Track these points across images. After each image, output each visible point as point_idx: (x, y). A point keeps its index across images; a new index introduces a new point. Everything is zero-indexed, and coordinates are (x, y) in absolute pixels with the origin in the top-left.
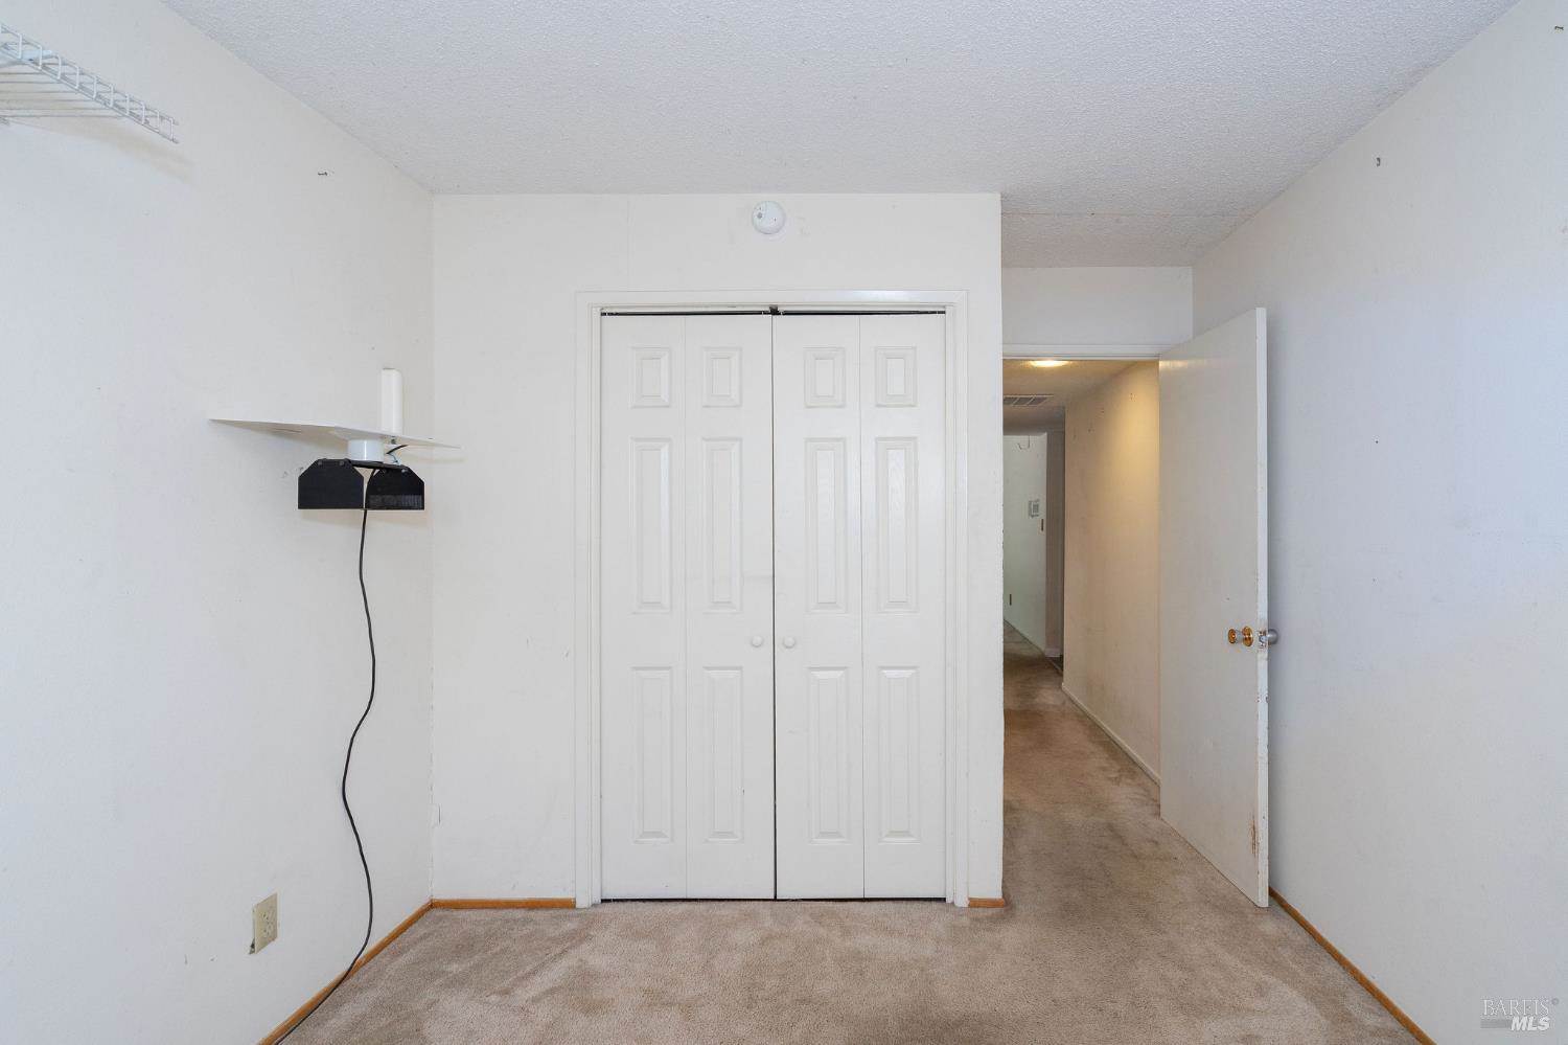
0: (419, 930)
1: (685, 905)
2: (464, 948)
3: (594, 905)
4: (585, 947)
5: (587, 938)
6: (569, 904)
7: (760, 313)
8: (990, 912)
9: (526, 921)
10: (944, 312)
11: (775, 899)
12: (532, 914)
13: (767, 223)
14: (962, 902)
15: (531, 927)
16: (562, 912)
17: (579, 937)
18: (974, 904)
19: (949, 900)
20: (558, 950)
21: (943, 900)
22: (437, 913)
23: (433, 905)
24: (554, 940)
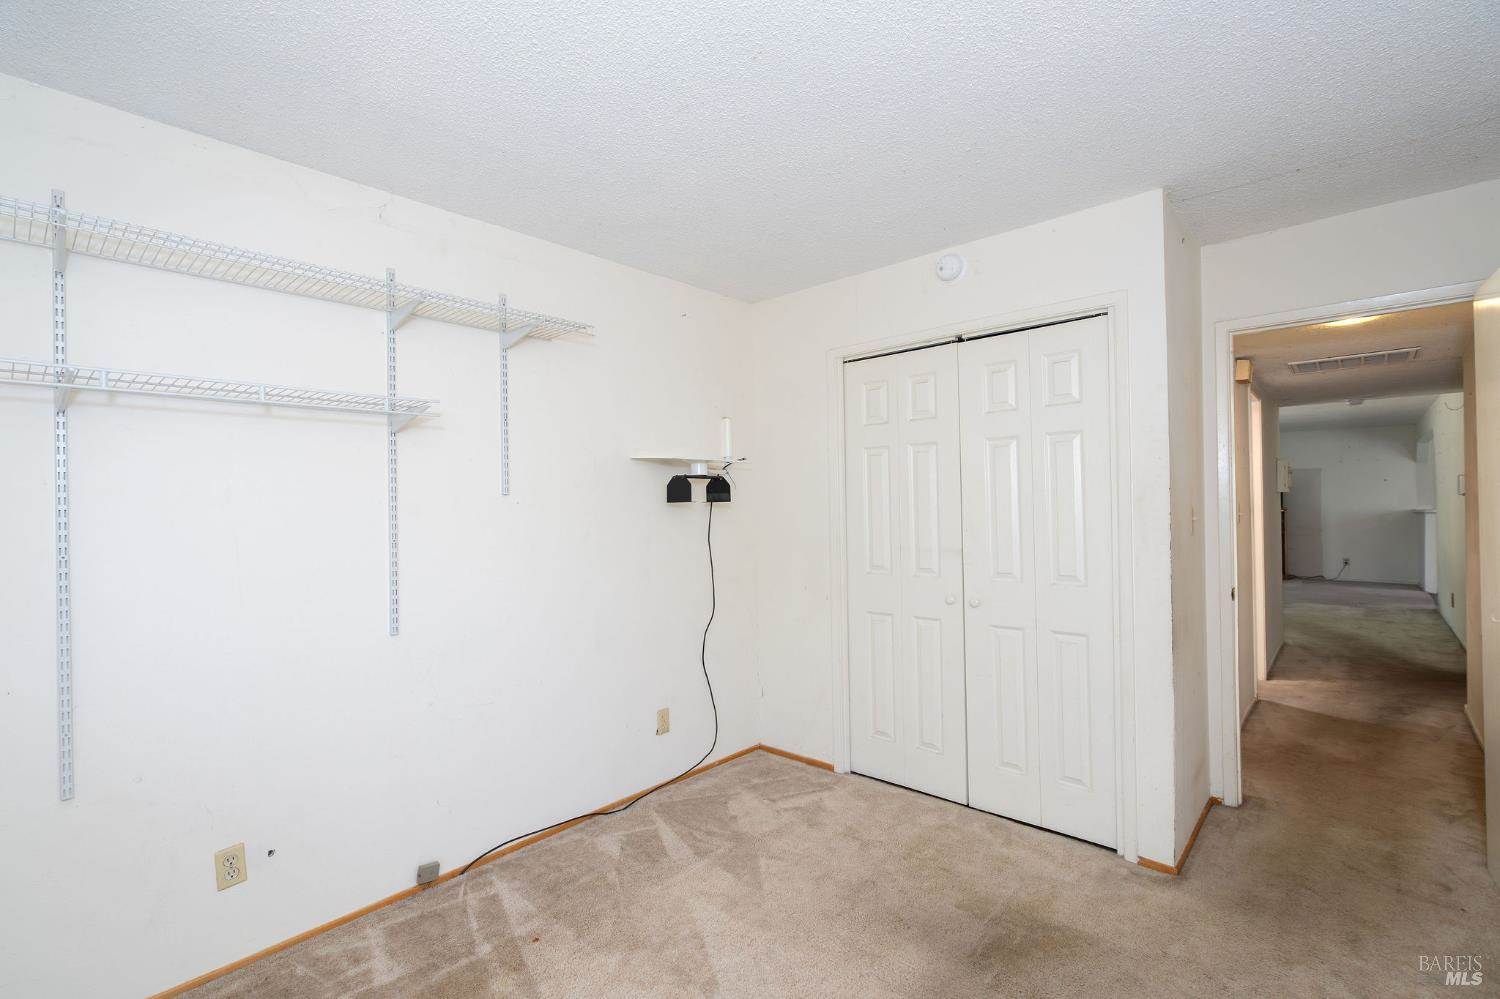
0: (749, 757)
1: (901, 790)
2: (764, 773)
3: (846, 773)
4: (826, 794)
5: (830, 789)
6: (830, 768)
7: (949, 343)
8: (1155, 874)
9: (802, 770)
10: (1106, 314)
11: (968, 806)
12: (808, 767)
13: (946, 273)
14: (1132, 858)
15: (804, 774)
16: (824, 771)
17: (828, 787)
18: (1144, 862)
19: (1120, 852)
20: (810, 790)
21: (1115, 851)
22: (761, 752)
23: (760, 747)
24: (813, 784)
